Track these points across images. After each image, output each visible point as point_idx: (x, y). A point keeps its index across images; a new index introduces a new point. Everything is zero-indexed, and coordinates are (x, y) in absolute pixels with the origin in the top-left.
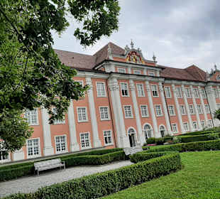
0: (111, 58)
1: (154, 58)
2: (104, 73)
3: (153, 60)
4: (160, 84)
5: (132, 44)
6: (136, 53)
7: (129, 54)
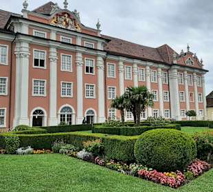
0: (25, 15)
1: (98, 25)
3: (95, 28)
4: (100, 59)
5: (66, 3)
6: (69, 15)
7: (57, 15)
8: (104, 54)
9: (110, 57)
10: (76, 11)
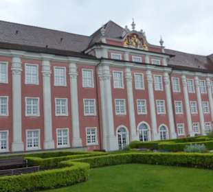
0: (104, 41)
1: (161, 42)
2: (94, 58)
3: (159, 45)
4: (166, 74)
5: (133, 25)
6: (137, 36)
7: (128, 36)
8: (170, 70)
9: (175, 72)
10: (142, 30)
